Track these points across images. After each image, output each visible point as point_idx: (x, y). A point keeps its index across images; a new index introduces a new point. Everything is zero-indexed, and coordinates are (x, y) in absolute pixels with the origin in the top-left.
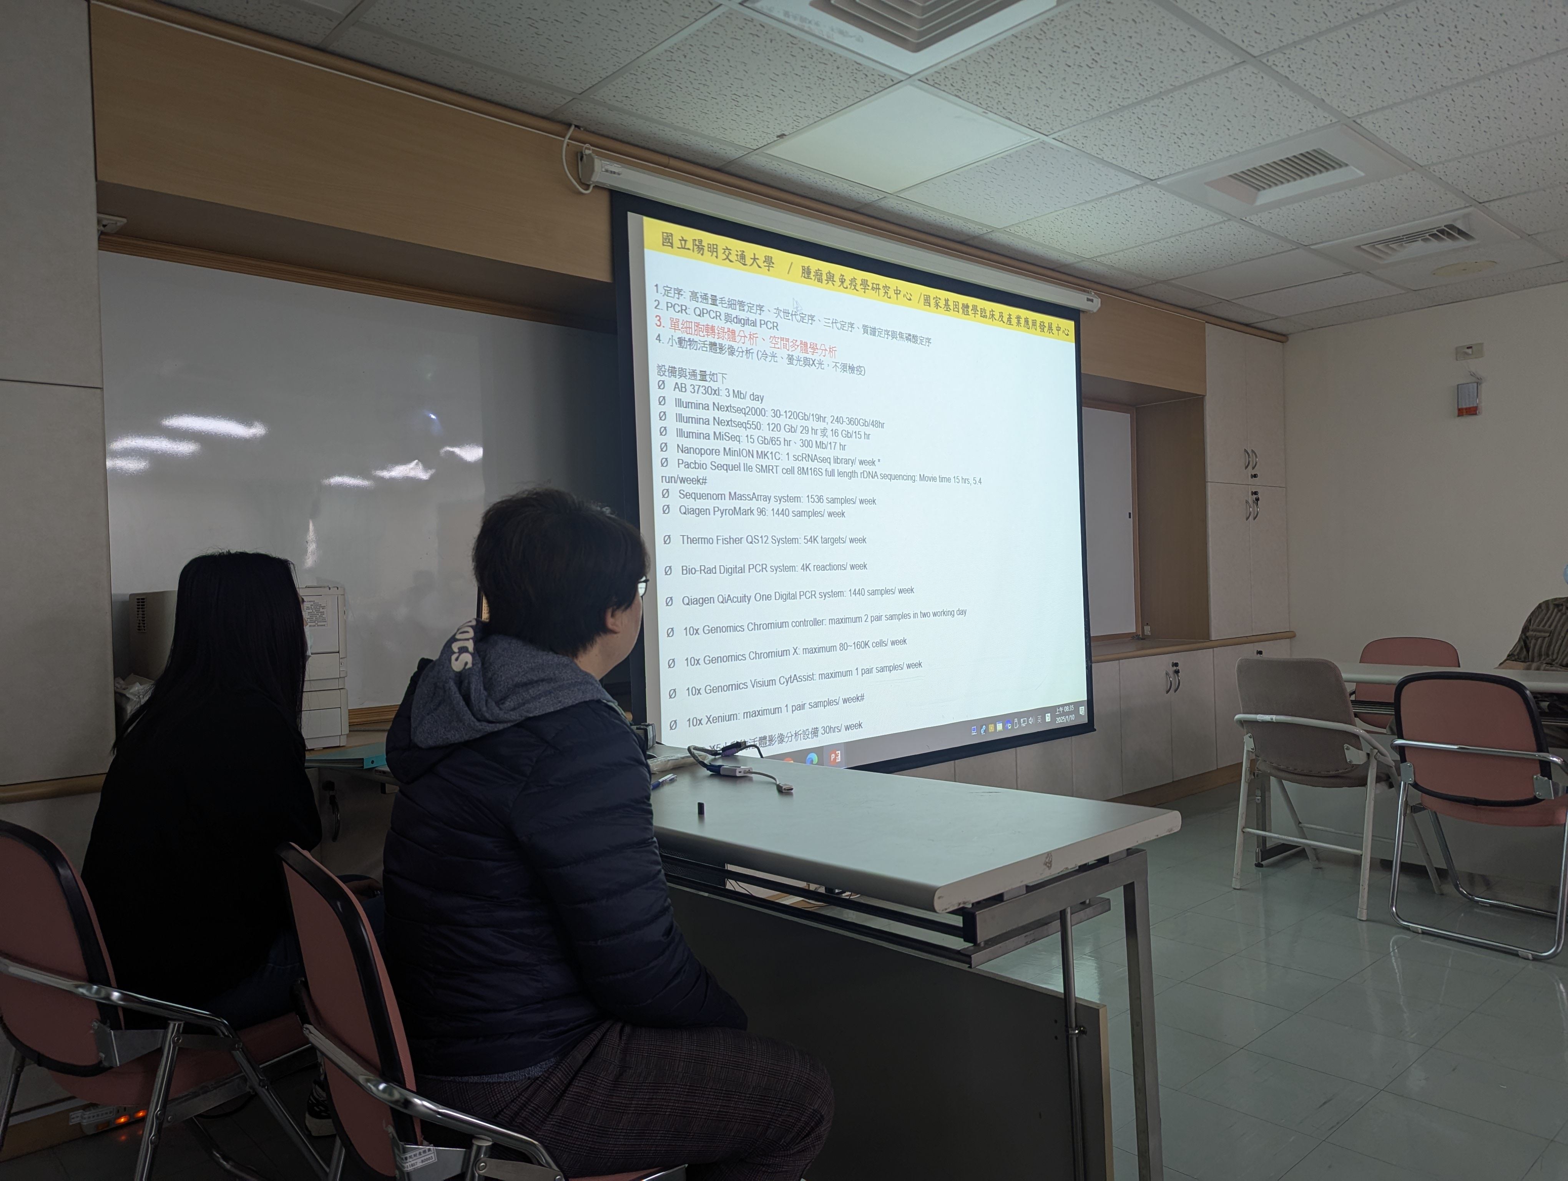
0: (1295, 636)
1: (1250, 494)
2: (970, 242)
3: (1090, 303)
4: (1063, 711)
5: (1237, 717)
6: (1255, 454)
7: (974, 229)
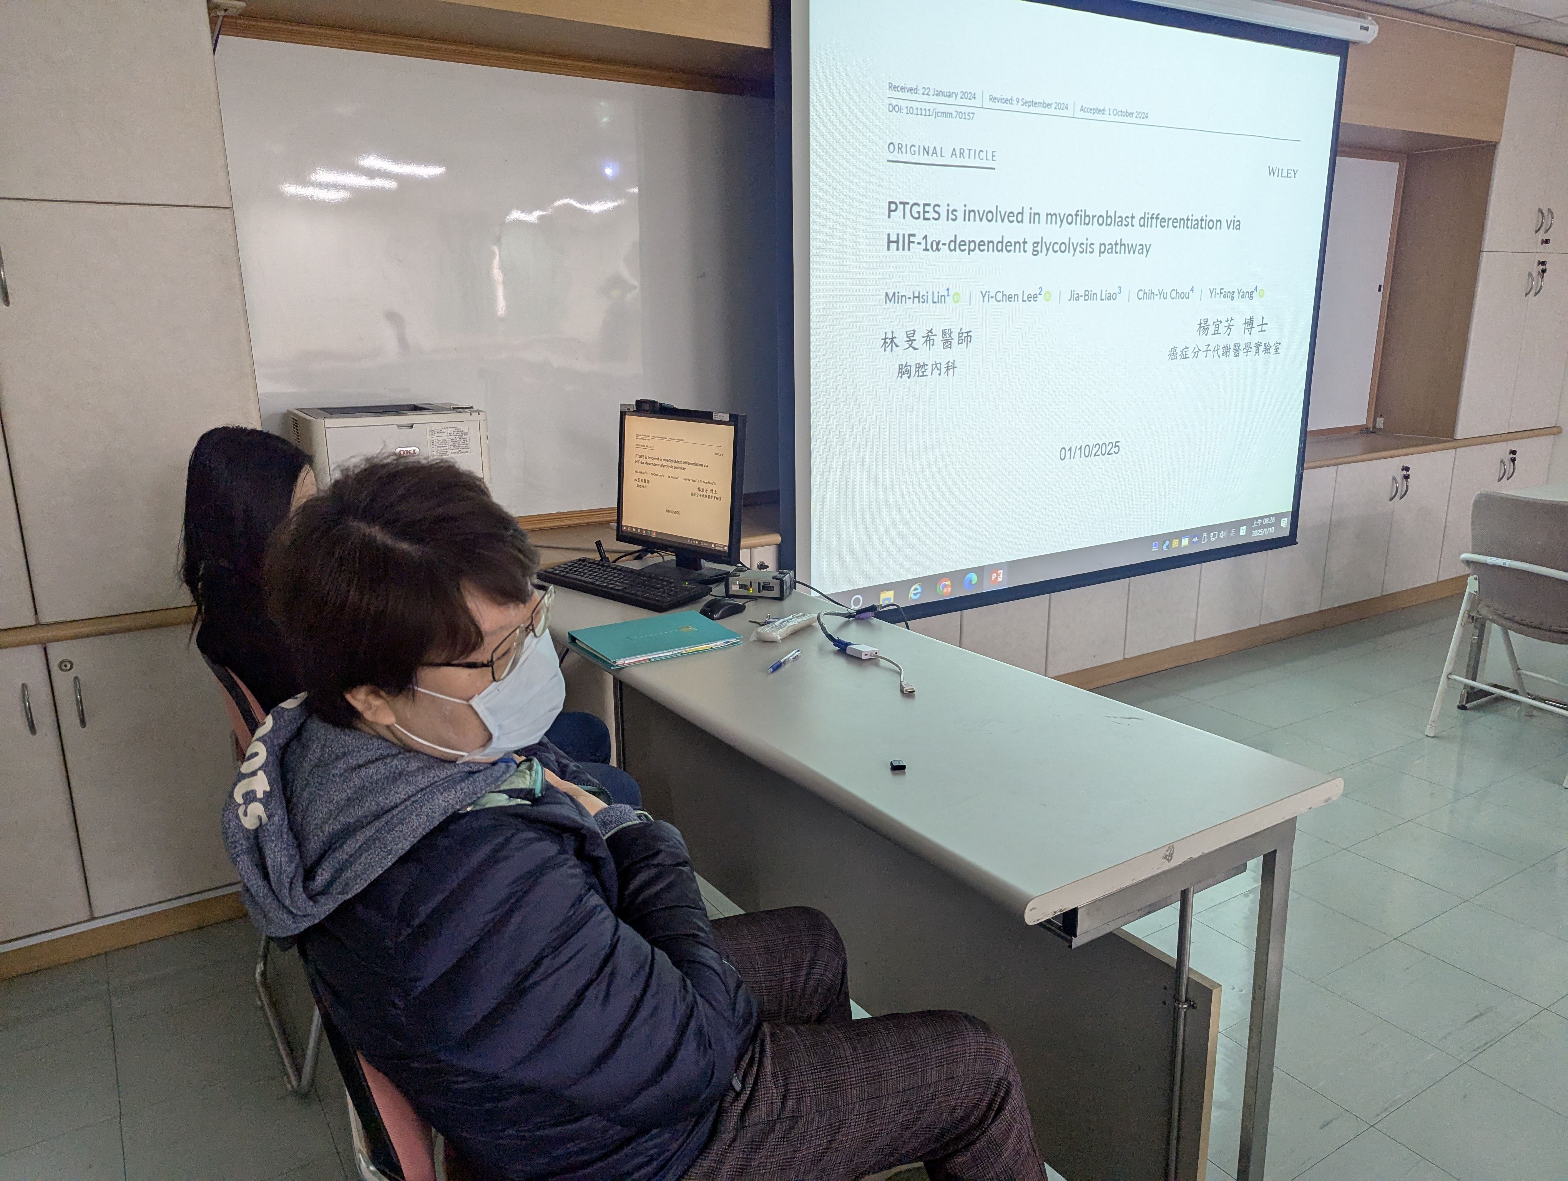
0: (1560, 432)
1: (1536, 263)
3: (1364, 31)
4: (1262, 523)
6: (1552, 213)
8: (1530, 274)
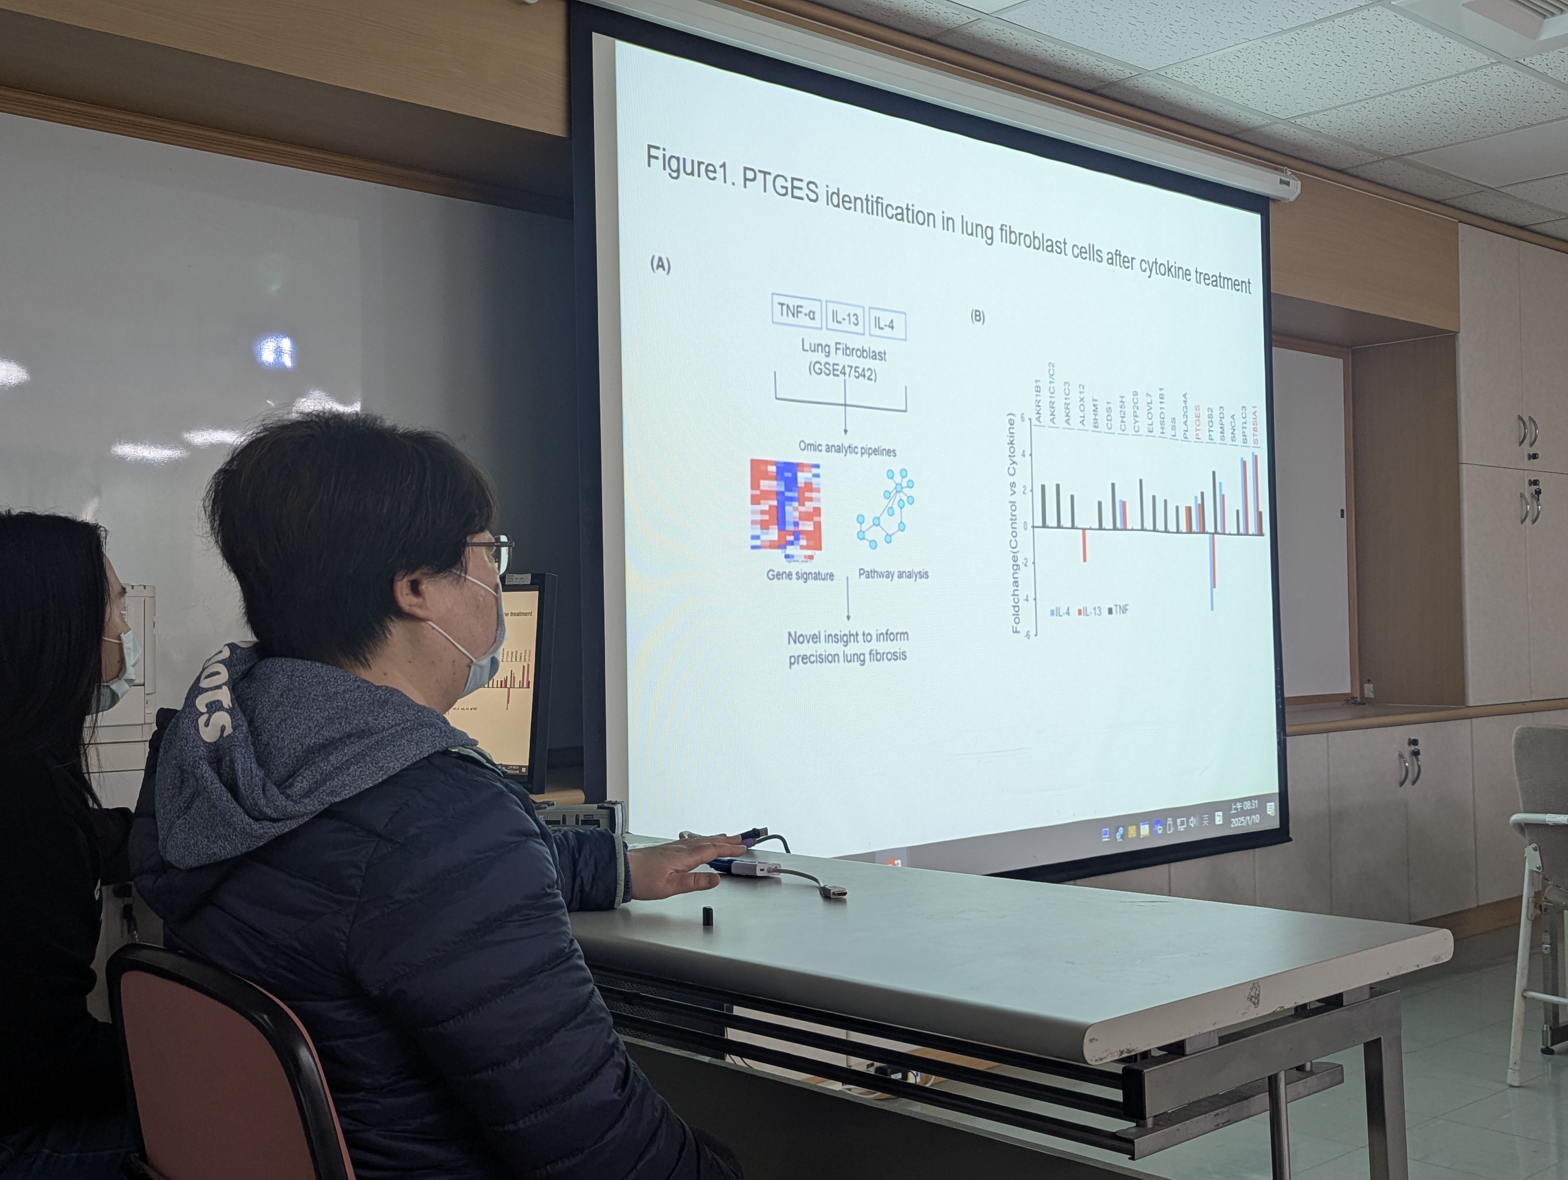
1: (1527, 483)
2: (1105, 91)
3: (1284, 186)
4: (1242, 808)
5: (1515, 817)
6: (1534, 423)
7: (1110, 70)
8: (1522, 496)
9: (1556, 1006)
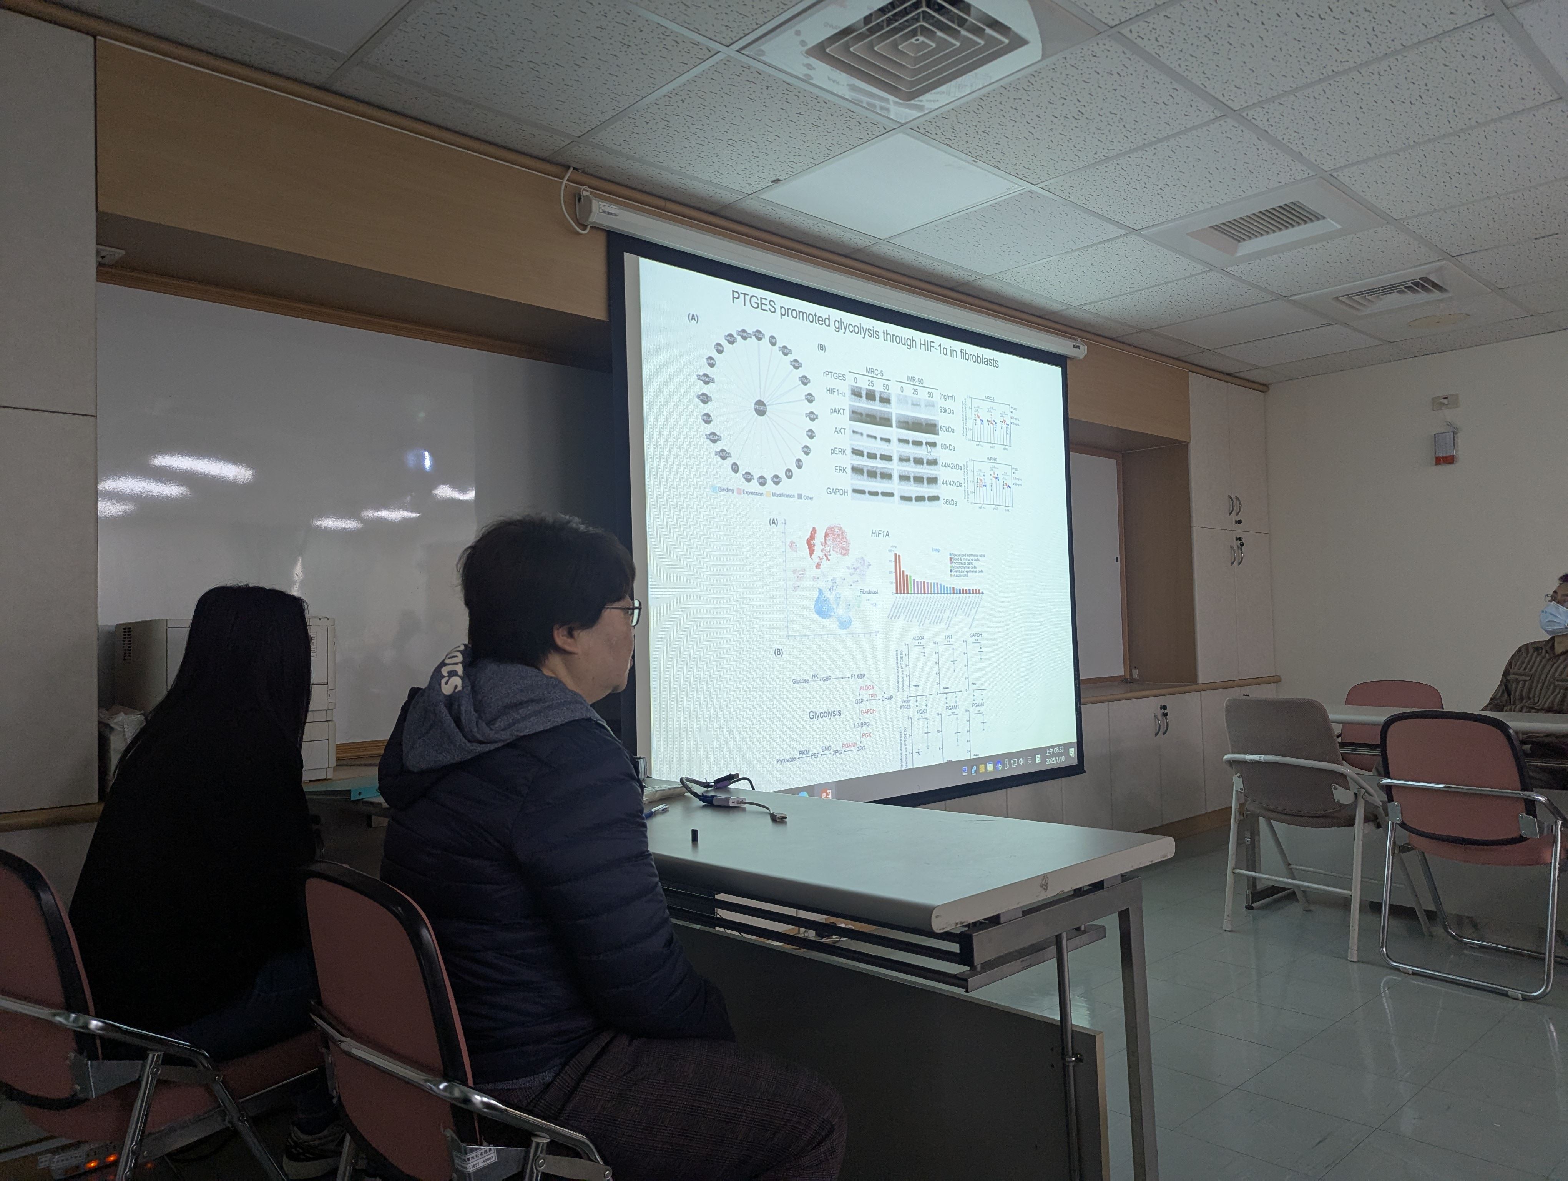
0: (1280, 681)
1: (1235, 539)
2: (960, 289)
3: (1076, 349)
4: (1053, 752)
5: (1226, 757)
6: (1239, 500)
7: (963, 276)
8: (1232, 547)
9: (1254, 879)
